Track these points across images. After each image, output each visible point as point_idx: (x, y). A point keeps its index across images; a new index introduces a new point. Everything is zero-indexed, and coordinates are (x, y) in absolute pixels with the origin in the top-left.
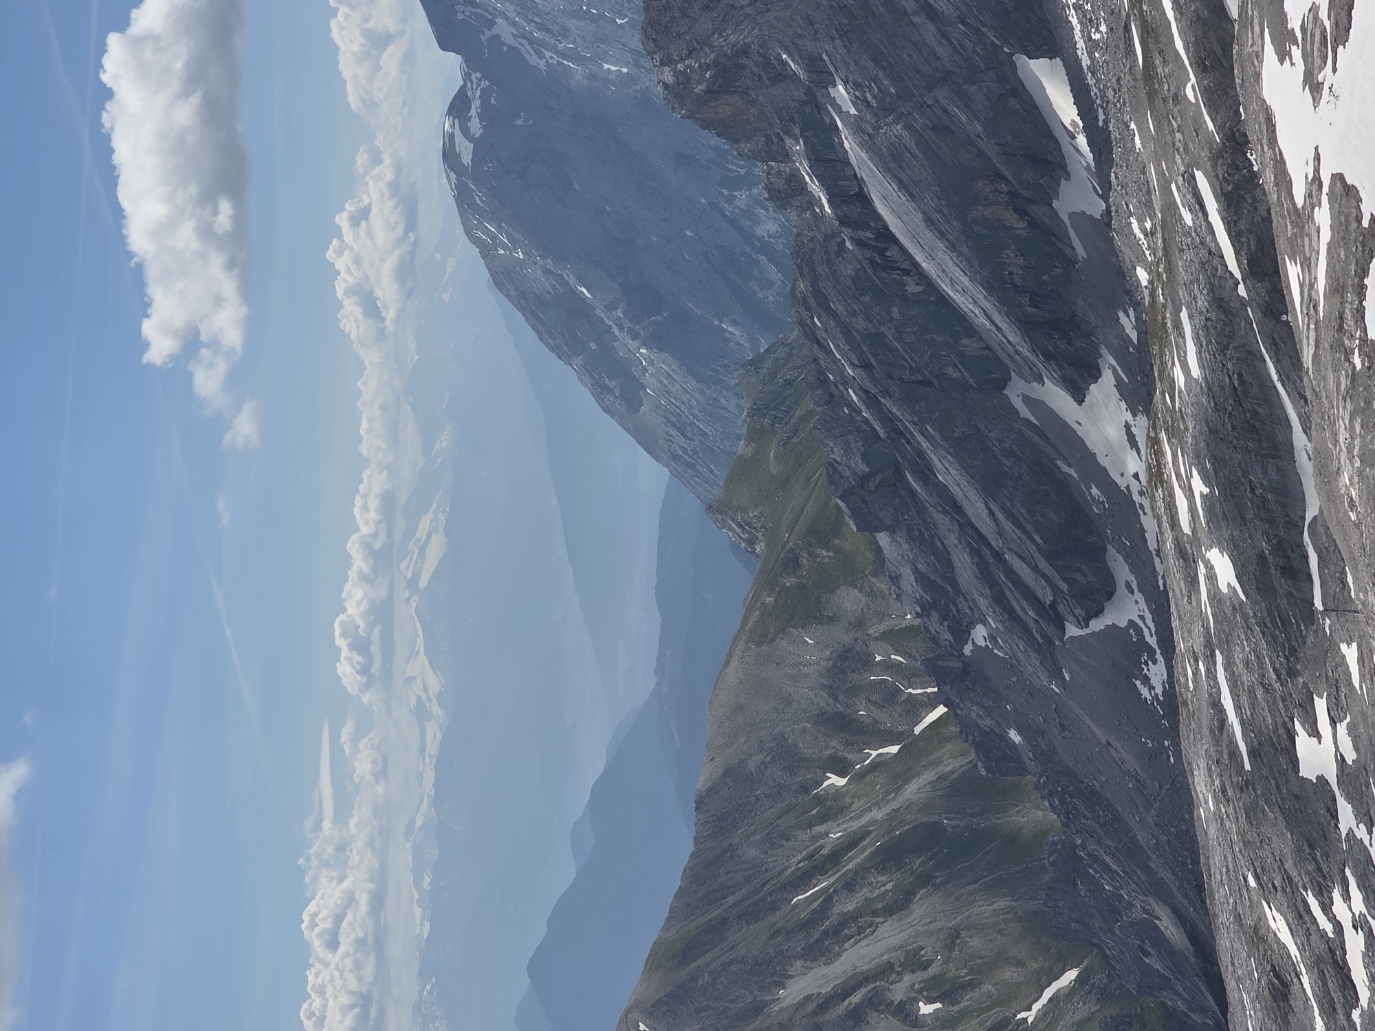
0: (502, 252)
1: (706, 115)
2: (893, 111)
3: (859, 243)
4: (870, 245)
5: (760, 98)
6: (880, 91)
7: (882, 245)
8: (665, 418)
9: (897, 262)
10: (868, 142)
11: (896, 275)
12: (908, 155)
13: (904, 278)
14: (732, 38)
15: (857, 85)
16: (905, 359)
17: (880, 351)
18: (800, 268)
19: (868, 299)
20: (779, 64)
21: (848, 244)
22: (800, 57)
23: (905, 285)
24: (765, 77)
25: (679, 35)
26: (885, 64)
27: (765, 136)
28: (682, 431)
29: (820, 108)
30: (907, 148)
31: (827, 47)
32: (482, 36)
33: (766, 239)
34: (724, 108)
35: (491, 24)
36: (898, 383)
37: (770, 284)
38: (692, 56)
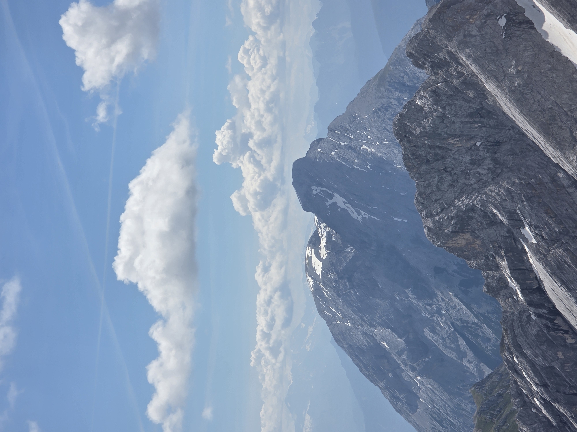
0: (339, 322)
1: (451, 245)
2: (557, 241)
3: (539, 315)
4: (546, 317)
5: (482, 235)
6: (550, 230)
7: (552, 317)
8: (431, 415)
9: (561, 326)
10: (543, 259)
11: (560, 334)
12: (566, 266)
13: (565, 335)
14: (466, 202)
15: (537, 227)
16: (566, 381)
17: (552, 377)
18: (506, 330)
19: (544, 347)
20: (492, 216)
21: (533, 317)
22: (504, 211)
23: (565, 339)
24: (484, 223)
25: (436, 201)
26: (552, 215)
27: (485, 256)
28: (440, 422)
29: (516, 240)
30: (565, 262)
31: (519, 206)
32: (326, 203)
33: (486, 315)
34: (462, 240)
35: (331, 197)
36: (563, 394)
37: (489, 340)
38: (443, 212)
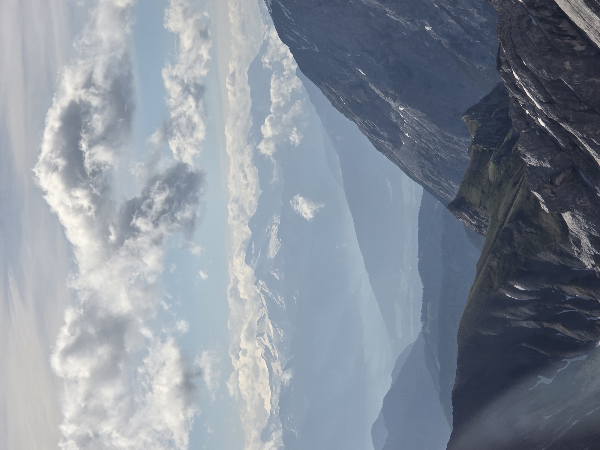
0: (304, 48)
3: (541, 20)
4: (549, 21)
7: (557, 20)
8: (418, 152)
9: (567, 31)
11: (567, 40)
13: (573, 41)
17: (559, 92)
19: (549, 57)
23: (573, 46)
28: (430, 159)
